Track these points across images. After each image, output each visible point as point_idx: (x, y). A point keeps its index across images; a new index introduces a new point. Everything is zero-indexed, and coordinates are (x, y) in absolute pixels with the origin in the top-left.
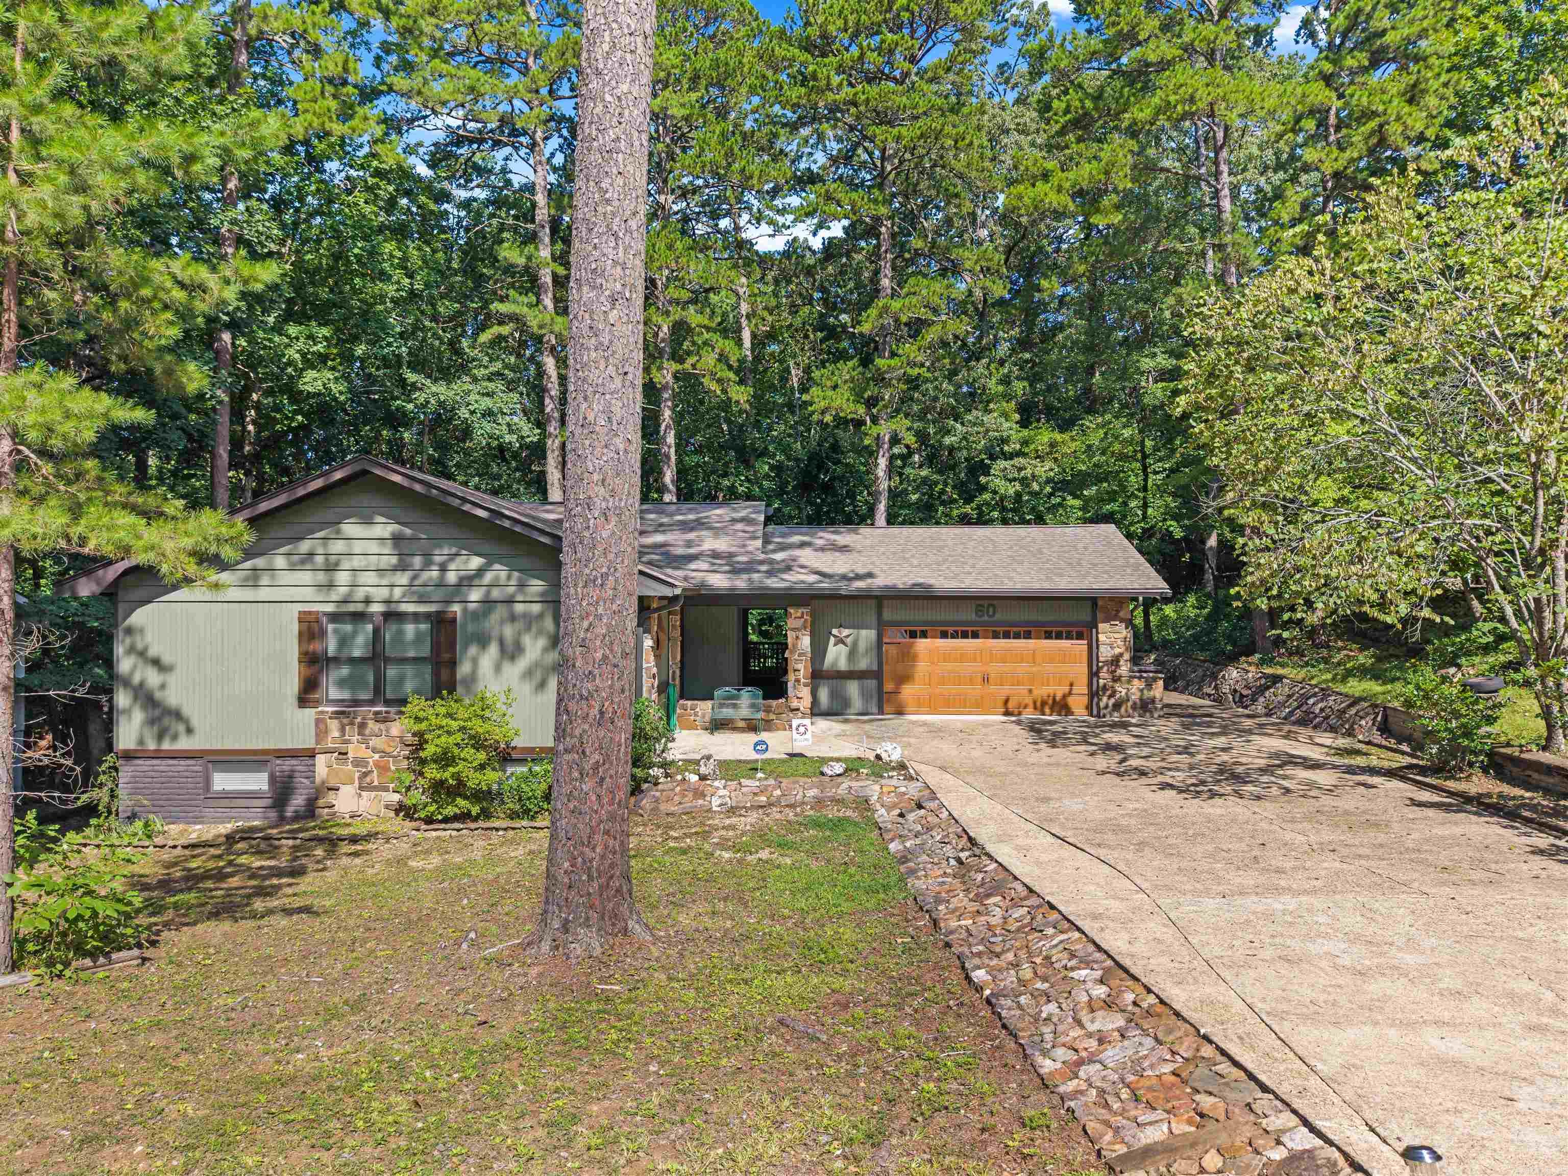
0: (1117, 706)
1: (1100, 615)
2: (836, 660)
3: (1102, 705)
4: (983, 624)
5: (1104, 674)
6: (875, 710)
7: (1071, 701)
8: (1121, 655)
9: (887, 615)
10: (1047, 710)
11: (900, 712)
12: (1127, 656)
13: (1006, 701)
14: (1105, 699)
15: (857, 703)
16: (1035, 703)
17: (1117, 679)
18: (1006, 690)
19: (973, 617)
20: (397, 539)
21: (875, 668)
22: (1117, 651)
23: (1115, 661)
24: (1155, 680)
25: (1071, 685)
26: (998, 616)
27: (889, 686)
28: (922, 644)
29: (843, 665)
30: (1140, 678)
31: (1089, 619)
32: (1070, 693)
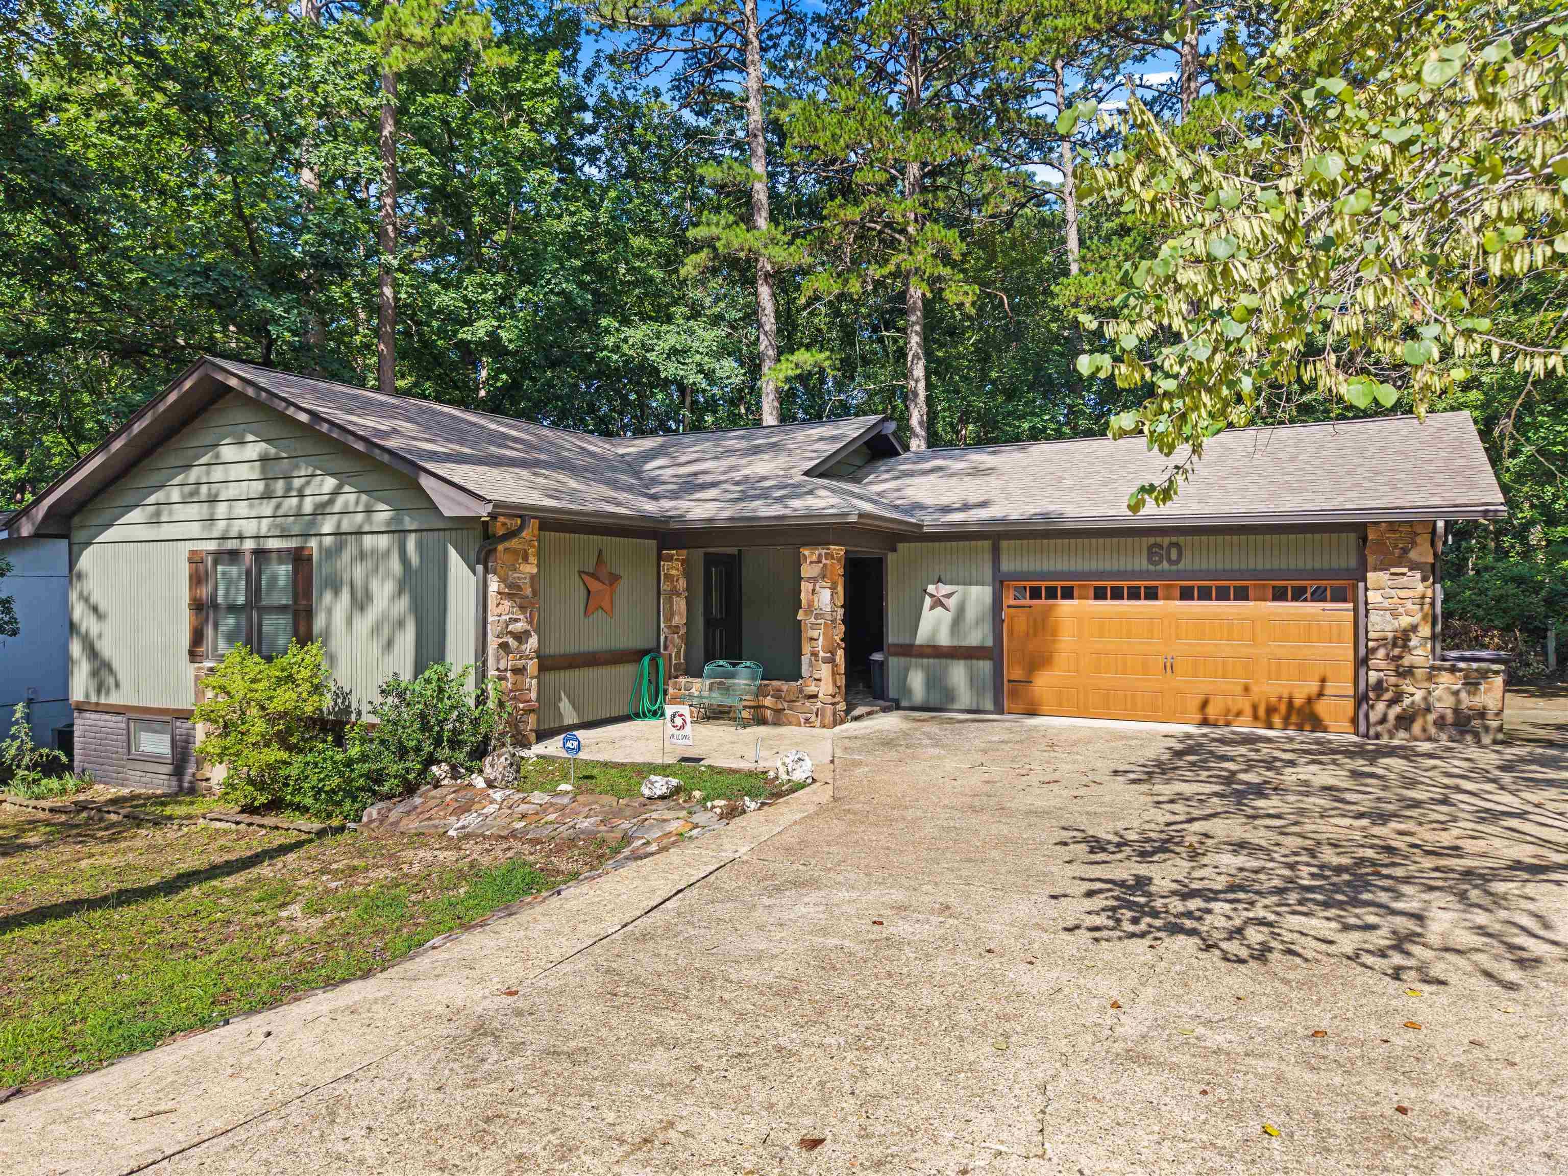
0: (1405, 721)
1: (1371, 559)
2: (935, 632)
3: (1374, 717)
4: (1160, 575)
5: (1379, 659)
6: (989, 706)
7: (1322, 708)
8: (1414, 628)
9: (1007, 566)
10: (1277, 720)
11: (1032, 713)
12: (1425, 631)
13: (1205, 704)
14: (1381, 706)
15: (965, 697)
16: (1255, 708)
17: (1408, 673)
18: (1204, 685)
19: (1145, 565)
20: (264, 459)
21: (989, 643)
22: (1405, 621)
23: (1402, 639)
24: (1484, 675)
25: (1323, 680)
26: (1186, 564)
27: (1013, 672)
28: (1065, 606)
29: (944, 639)
30: (1453, 670)
31: (1353, 563)
32: (1320, 695)
